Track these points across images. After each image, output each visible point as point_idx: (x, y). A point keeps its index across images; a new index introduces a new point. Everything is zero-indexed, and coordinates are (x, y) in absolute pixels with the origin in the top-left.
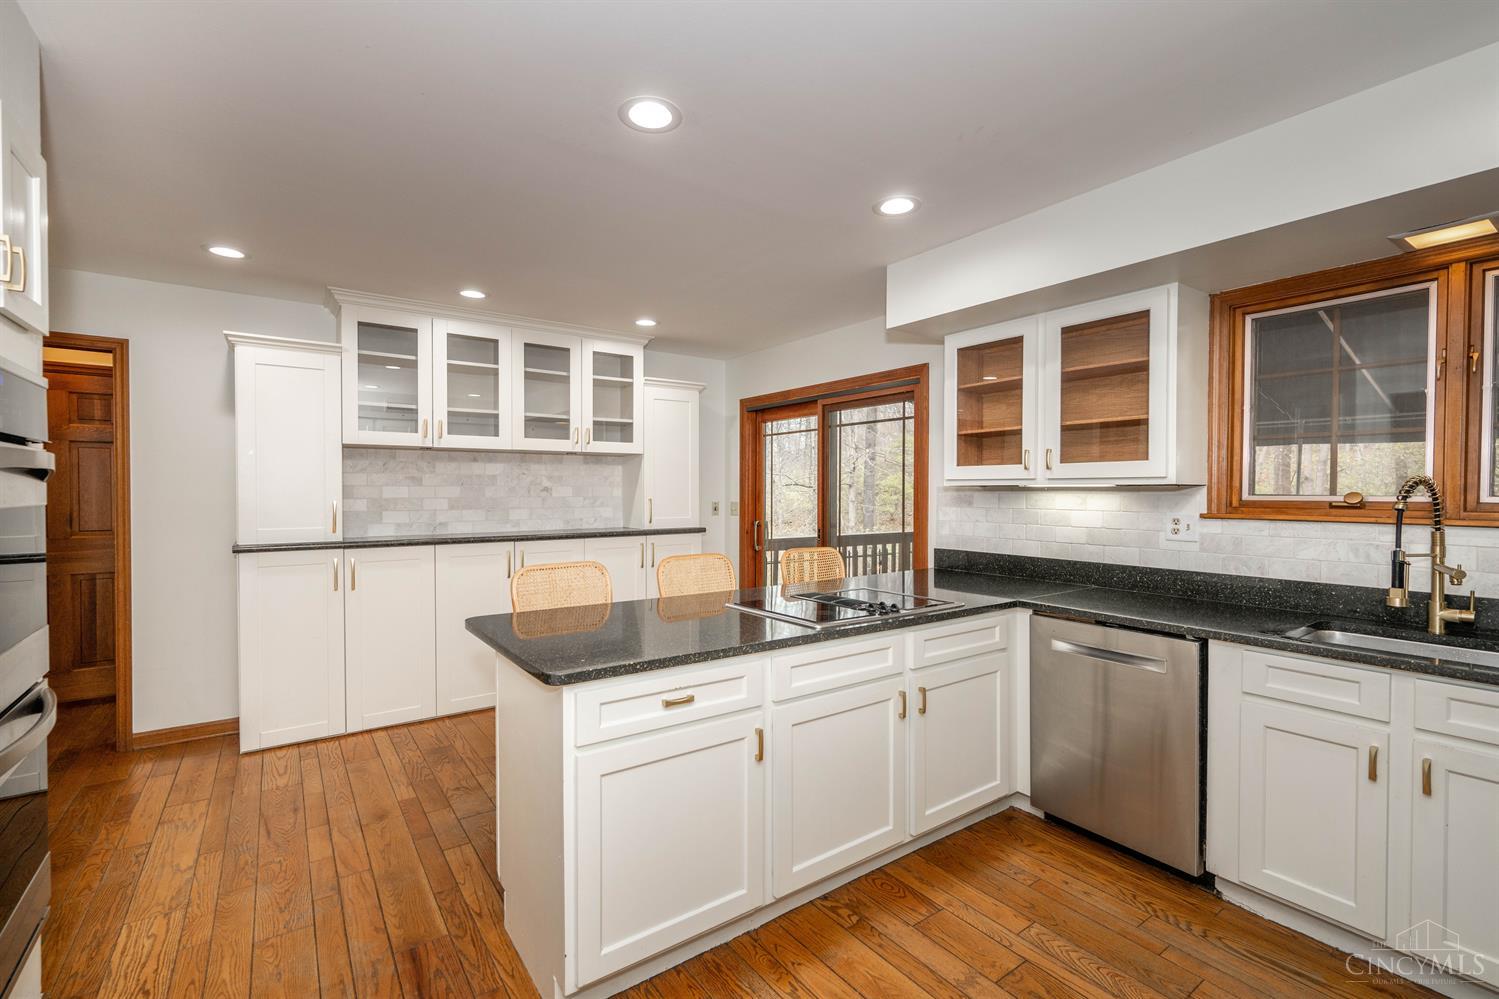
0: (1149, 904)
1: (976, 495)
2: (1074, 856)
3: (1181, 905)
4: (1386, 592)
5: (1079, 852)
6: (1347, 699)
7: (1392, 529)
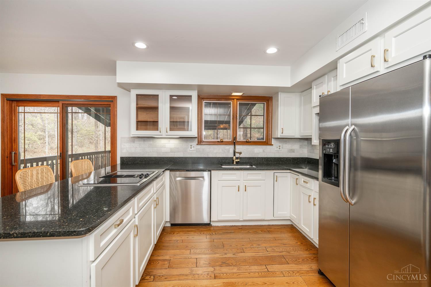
0: (204, 233)
1: (136, 139)
2: (184, 231)
3: (208, 231)
4: (233, 157)
5: (184, 230)
6: (234, 177)
7: (234, 146)
